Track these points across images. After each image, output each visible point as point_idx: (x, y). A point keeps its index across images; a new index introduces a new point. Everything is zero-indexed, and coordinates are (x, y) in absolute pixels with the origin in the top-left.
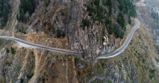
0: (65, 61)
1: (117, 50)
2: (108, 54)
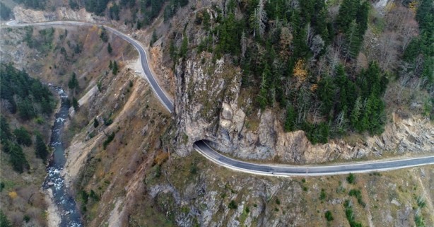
0: (152, 122)
1: (277, 166)
2: (235, 158)
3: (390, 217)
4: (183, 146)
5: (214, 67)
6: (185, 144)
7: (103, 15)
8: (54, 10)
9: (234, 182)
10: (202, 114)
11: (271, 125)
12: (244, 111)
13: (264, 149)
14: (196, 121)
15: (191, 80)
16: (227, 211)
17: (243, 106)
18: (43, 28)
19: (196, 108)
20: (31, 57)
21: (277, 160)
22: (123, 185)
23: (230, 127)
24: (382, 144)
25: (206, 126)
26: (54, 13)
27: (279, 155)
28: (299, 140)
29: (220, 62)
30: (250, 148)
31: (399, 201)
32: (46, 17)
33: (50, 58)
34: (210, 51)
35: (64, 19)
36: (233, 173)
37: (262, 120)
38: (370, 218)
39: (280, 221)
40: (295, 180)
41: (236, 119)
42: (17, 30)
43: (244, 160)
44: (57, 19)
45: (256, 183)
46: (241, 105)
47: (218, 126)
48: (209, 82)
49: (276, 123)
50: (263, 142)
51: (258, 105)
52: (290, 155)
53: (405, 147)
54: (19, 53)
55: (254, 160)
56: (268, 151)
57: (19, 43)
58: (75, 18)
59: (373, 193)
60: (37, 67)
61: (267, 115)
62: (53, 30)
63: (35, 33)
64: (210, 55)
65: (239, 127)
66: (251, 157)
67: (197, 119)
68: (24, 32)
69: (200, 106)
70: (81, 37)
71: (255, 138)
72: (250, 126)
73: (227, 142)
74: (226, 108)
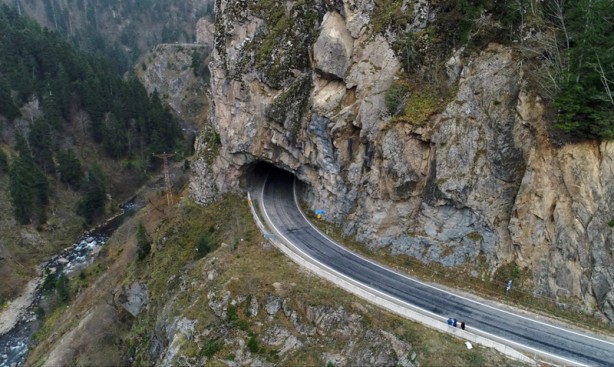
6: (210, 163)
9: (272, 309)
10: (258, 53)
11: (500, 115)
12: (395, 47)
13: (456, 223)
14: (238, 77)
17: (397, 24)
19: (241, 31)
20: (192, 89)
21: (507, 283)
23: (338, 108)
27: (522, 263)
30: (403, 209)
37: (464, 92)
41: (361, 76)
42: (188, 50)
43: (368, 253)
45: (362, 341)
46: (383, 22)
47: (305, 105)
49: (523, 108)
50: (454, 184)
51: (452, 32)
52: (576, 270)
54: (179, 82)
56: (475, 236)
57: (185, 68)
60: (196, 105)
65: (369, 110)
66: (403, 246)
67: (241, 70)
71: (419, 162)
72: (406, 102)
73: (331, 174)
74: (331, 29)
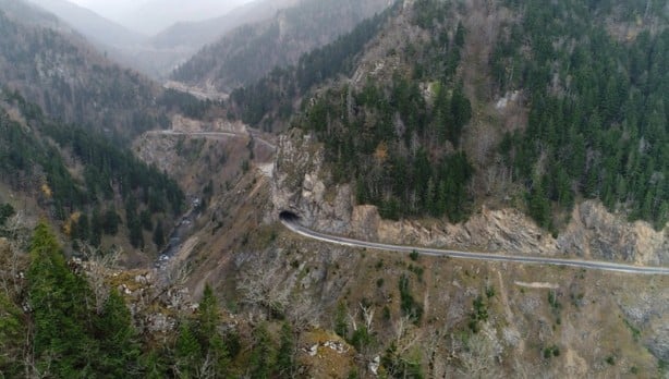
2: (314, 230)
3: (447, 297)
4: (268, 213)
5: (301, 142)
6: (271, 212)
7: (257, 128)
8: (211, 120)
10: (287, 183)
11: (347, 199)
12: (324, 183)
13: (340, 223)
14: (282, 189)
15: (282, 151)
16: (289, 268)
17: (324, 178)
18: (195, 137)
20: (177, 164)
22: (218, 260)
23: (310, 197)
24: (468, 236)
25: (290, 195)
26: (210, 124)
27: (354, 230)
28: (371, 215)
29: (307, 137)
30: (328, 221)
31: (460, 283)
32: (202, 127)
33: (194, 167)
34: (300, 127)
35: (219, 130)
36: (303, 237)
37: (340, 193)
38: (427, 296)
39: (335, 284)
40: (357, 248)
41: (316, 189)
42: (170, 138)
43: (320, 232)
44: (212, 130)
45: (321, 248)
46: (321, 177)
47: (301, 197)
48: (296, 155)
49: (352, 197)
50: (339, 214)
51: (336, 180)
52: (364, 231)
53: (498, 244)
54: (167, 160)
55: (330, 234)
56: (344, 226)
57: (169, 150)
58: (230, 129)
59: (436, 274)
61: (344, 190)
62: (205, 140)
63: (187, 142)
64: (300, 131)
65: (318, 198)
66: (328, 230)
67: (282, 187)
68: (177, 139)
69: (286, 175)
70: (229, 147)
71: (331, 210)
72: (327, 197)
73: (308, 214)
74: (307, 178)
